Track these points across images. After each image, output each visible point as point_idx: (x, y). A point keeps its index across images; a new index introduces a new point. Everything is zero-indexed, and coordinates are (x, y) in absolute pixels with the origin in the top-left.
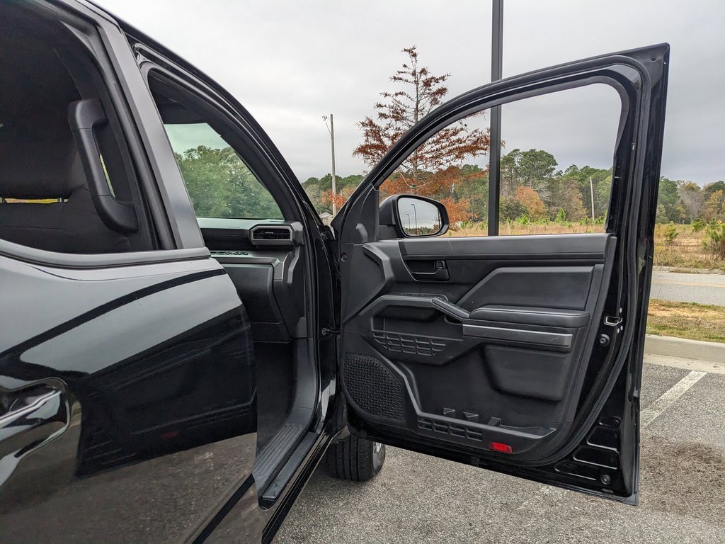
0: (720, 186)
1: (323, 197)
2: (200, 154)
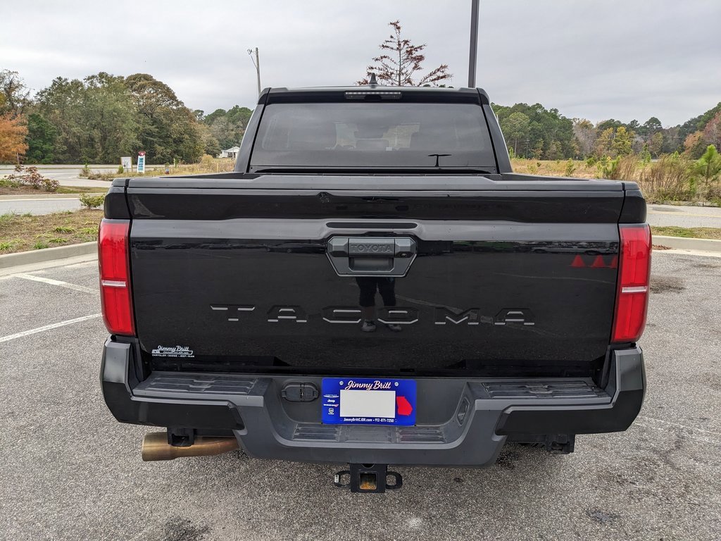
0: (611, 124)
1: (232, 130)
2: (103, 82)
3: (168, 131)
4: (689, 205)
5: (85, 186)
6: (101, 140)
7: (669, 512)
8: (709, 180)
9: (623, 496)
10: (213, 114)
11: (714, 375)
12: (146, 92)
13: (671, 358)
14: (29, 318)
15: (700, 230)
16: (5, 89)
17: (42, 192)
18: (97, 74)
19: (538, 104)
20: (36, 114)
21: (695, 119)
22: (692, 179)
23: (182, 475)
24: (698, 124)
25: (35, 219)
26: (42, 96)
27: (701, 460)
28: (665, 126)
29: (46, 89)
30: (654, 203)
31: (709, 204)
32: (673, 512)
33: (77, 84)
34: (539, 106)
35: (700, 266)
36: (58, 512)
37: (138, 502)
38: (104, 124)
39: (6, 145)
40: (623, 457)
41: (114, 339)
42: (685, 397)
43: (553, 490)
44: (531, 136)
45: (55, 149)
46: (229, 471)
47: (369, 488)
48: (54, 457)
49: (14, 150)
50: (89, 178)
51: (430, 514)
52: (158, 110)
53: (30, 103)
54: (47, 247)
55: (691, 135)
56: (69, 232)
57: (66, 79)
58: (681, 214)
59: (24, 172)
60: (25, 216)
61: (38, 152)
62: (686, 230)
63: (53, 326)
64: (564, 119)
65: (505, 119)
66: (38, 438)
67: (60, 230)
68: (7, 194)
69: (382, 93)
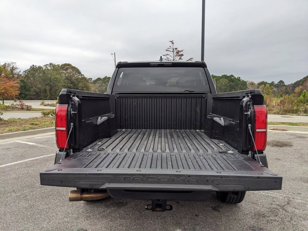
0: (263, 83)
1: (104, 86)
2: (51, 67)
3: (77, 86)
4: (297, 115)
5: (42, 108)
6: (49, 90)
7: (284, 228)
8: (305, 105)
9: (265, 221)
10: (96, 80)
11: (304, 177)
12: (69, 71)
13: (286, 171)
14: (20, 157)
15: (300, 123)
16: (10, 70)
17: (25, 110)
18: (48, 63)
19: (232, 75)
20: (23, 80)
21: (299, 81)
22: (297, 104)
23: (84, 213)
24: (300, 83)
25: (22, 120)
26: (25, 72)
27: (297, 209)
28: (286, 84)
29: (27, 70)
30: (282, 114)
31: (305, 115)
32: (285, 228)
33: (40, 68)
34: (232, 76)
35: (300, 137)
36: (33, 227)
37: (66, 223)
38: (51, 84)
39: (11, 91)
40: (265, 207)
41: (60, 151)
42: (292, 186)
43: (236, 219)
44: (229, 88)
45: (30, 94)
46: (103, 212)
47: (159, 210)
48: (32, 207)
49: (14, 93)
50: (44, 106)
51: (185, 228)
52: (73, 78)
53: (21, 75)
54: (27, 130)
55: (297, 87)
56: (37, 124)
57: (36, 66)
58: (293, 119)
59: (18, 102)
60: (18, 119)
61: (23, 95)
62: (294, 123)
63: (30, 159)
64: (243, 81)
65: (218, 81)
66: (25, 200)
67: (33, 124)
68: (10, 111)
69: (164, 63)
